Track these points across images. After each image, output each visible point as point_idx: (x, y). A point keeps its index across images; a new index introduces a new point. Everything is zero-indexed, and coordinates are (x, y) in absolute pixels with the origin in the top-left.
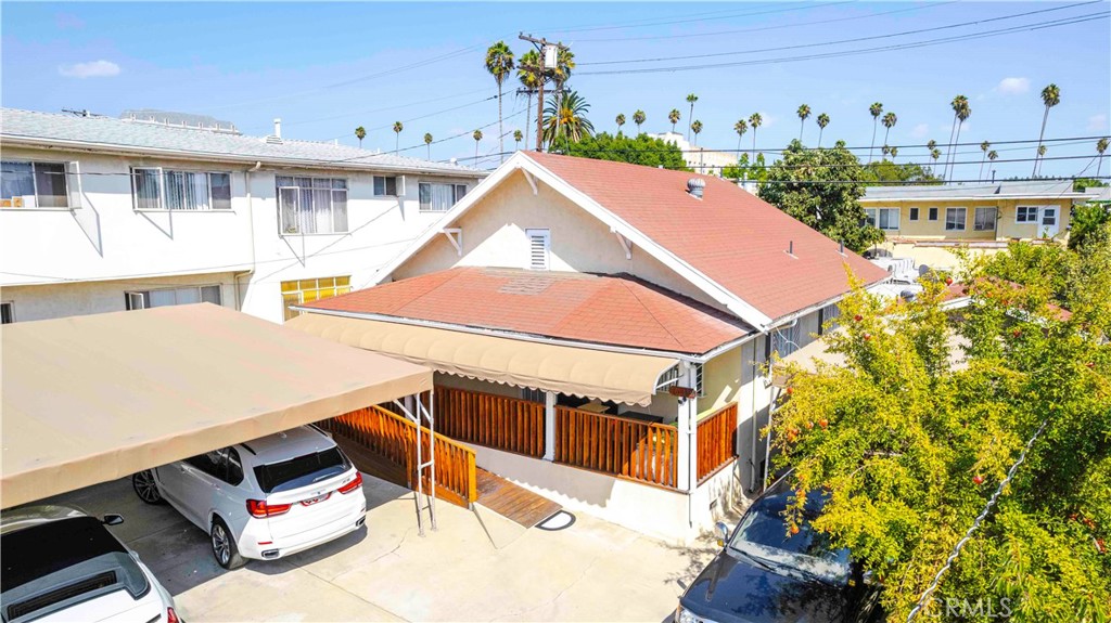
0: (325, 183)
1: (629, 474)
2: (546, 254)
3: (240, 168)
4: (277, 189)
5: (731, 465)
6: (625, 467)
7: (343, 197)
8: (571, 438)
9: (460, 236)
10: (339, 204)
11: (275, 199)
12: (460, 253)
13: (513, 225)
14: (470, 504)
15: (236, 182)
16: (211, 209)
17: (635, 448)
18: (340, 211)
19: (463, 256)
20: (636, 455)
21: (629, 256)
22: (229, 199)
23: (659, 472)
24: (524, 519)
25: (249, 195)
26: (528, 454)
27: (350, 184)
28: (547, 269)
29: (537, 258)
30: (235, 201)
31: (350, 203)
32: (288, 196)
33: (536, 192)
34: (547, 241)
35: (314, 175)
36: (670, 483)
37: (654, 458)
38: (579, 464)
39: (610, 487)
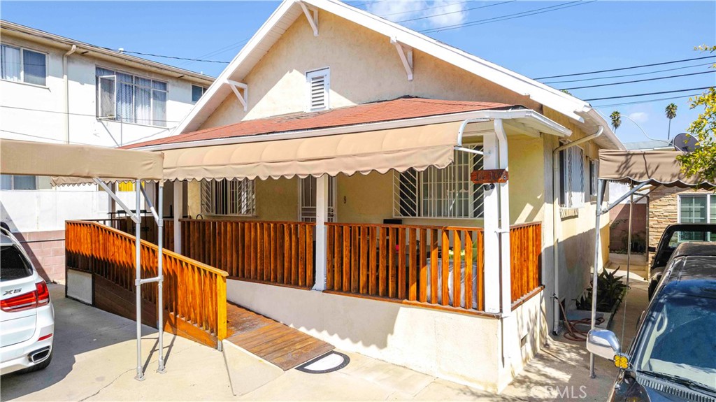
0: (147, 83)
1: (418, 299)
2: (325, 94)
3: (57, 51)
4: (97, 78)
5: (538, 297)
6: (413, 288)
7: (164, 98)
8: (345, 260)
9: (246, 92)
10: (159, 102)
11: (94, 87)
12: (245, 109)
13: (294, 71)
14: (219, 342)
15: (52, 62)
16: (22, 81)
17: (425, 264)
18: (159, 110)
19: (249, 110)
20: (425, 272)
21: (410, 77)
22: (45, 76)
23: (457, 291)
24: (283, 360)
25: (65, 77)
26: (296, 285)
27: (169, 87)
28: (327, 109)
29: (317, 99)
30: (50, 80)
31: (169, 103)
32: (108, 85)
33: (316, 33)
34: (327, 81)
35: (135, 73)
36: (475, 304)
37: (450, 274)
38: (355, 291)
39: (394, 317)
